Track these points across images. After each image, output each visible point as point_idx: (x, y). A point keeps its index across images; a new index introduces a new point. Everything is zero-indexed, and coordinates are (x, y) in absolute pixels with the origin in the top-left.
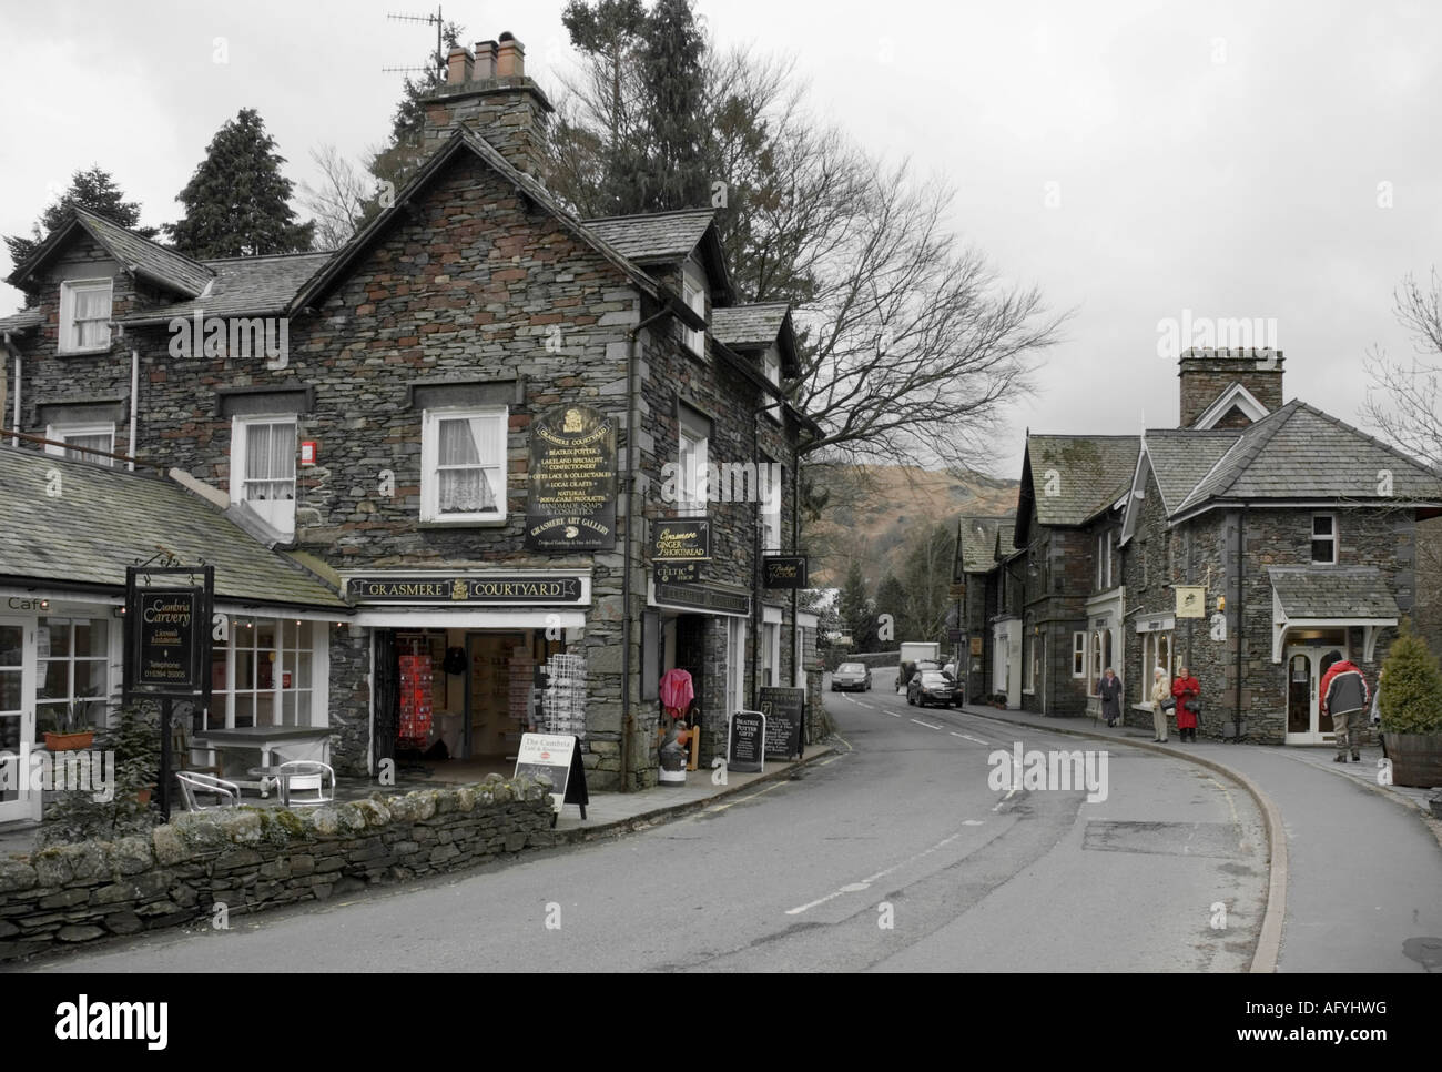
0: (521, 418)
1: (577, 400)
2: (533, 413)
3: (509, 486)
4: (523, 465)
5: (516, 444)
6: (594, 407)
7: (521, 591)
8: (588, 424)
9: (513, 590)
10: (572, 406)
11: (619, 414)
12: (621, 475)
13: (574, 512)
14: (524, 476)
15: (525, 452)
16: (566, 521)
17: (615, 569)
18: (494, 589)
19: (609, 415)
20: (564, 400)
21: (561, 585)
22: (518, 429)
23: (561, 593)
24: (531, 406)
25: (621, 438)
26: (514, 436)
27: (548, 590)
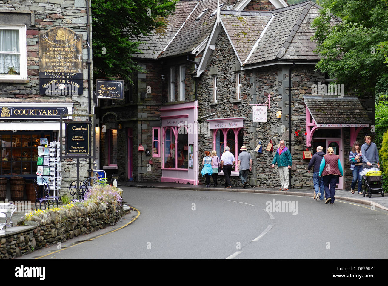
0: (32, 31)
1: (61, 25)
2: (39, 29)
3: (28, 63)
4: (36, 54)
5: (31, 44)
6: (71, 29)
7: (38, 113)
8: (68, 37)
9: (34, 112)
10: (60, 27)
11: (82, 33)
12: (84, 61)
13: (63, 77)
14: (37, 59)
15: (36, 48)
16: (59, 81)
17: (83, 104)
18: (24, 112)
19: (77, 33)
20: (55, 25)
21: (58, 111)
22: (32, 37)
23: (58, 114)
24: (38, 26)
25: (84, 44)
26: (29, 40)
27: (52, 113)
